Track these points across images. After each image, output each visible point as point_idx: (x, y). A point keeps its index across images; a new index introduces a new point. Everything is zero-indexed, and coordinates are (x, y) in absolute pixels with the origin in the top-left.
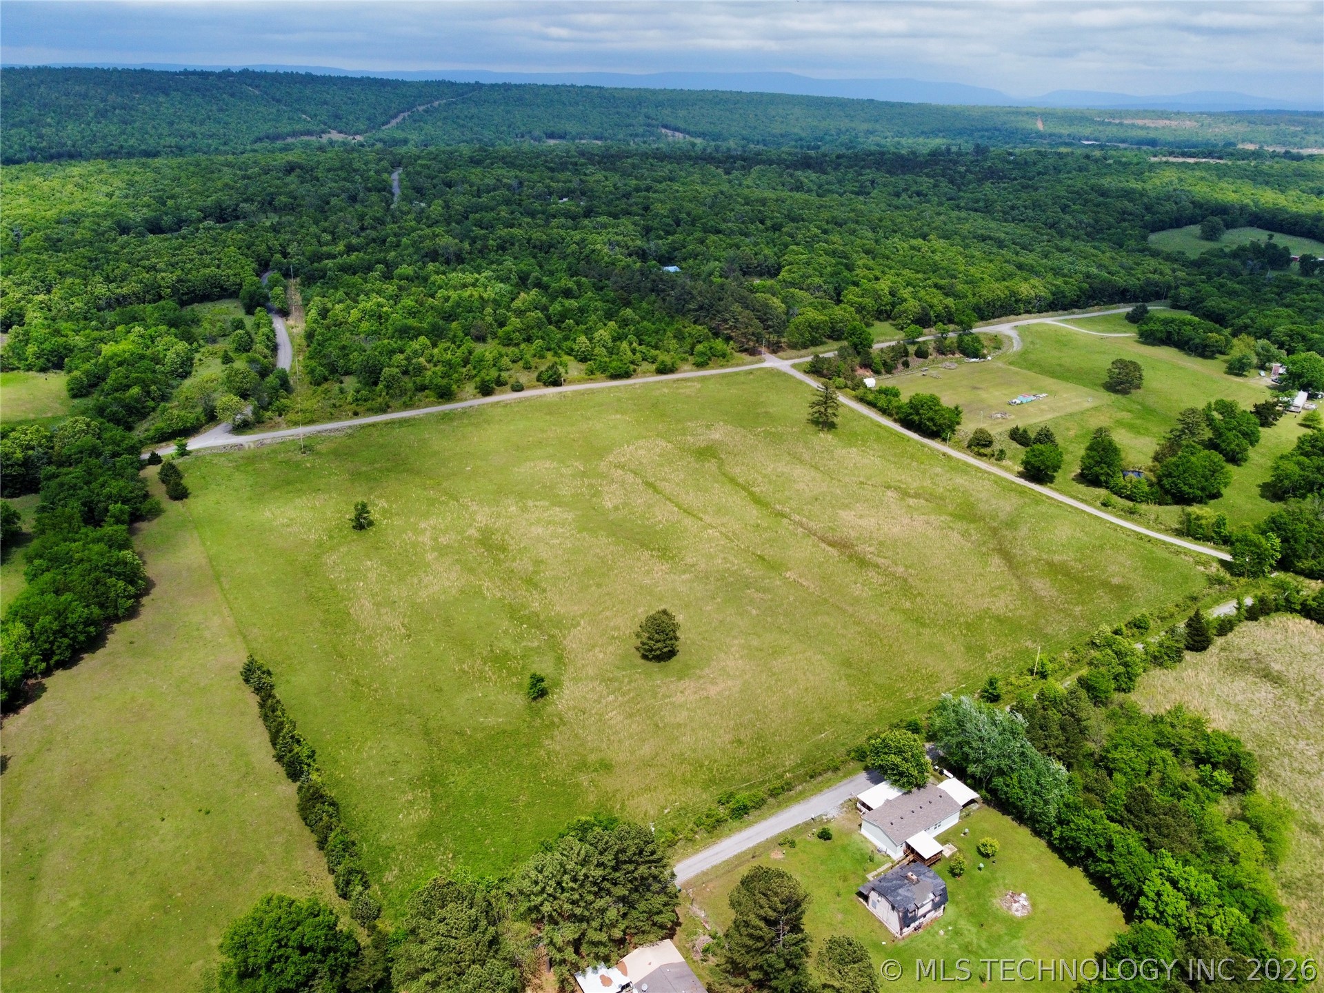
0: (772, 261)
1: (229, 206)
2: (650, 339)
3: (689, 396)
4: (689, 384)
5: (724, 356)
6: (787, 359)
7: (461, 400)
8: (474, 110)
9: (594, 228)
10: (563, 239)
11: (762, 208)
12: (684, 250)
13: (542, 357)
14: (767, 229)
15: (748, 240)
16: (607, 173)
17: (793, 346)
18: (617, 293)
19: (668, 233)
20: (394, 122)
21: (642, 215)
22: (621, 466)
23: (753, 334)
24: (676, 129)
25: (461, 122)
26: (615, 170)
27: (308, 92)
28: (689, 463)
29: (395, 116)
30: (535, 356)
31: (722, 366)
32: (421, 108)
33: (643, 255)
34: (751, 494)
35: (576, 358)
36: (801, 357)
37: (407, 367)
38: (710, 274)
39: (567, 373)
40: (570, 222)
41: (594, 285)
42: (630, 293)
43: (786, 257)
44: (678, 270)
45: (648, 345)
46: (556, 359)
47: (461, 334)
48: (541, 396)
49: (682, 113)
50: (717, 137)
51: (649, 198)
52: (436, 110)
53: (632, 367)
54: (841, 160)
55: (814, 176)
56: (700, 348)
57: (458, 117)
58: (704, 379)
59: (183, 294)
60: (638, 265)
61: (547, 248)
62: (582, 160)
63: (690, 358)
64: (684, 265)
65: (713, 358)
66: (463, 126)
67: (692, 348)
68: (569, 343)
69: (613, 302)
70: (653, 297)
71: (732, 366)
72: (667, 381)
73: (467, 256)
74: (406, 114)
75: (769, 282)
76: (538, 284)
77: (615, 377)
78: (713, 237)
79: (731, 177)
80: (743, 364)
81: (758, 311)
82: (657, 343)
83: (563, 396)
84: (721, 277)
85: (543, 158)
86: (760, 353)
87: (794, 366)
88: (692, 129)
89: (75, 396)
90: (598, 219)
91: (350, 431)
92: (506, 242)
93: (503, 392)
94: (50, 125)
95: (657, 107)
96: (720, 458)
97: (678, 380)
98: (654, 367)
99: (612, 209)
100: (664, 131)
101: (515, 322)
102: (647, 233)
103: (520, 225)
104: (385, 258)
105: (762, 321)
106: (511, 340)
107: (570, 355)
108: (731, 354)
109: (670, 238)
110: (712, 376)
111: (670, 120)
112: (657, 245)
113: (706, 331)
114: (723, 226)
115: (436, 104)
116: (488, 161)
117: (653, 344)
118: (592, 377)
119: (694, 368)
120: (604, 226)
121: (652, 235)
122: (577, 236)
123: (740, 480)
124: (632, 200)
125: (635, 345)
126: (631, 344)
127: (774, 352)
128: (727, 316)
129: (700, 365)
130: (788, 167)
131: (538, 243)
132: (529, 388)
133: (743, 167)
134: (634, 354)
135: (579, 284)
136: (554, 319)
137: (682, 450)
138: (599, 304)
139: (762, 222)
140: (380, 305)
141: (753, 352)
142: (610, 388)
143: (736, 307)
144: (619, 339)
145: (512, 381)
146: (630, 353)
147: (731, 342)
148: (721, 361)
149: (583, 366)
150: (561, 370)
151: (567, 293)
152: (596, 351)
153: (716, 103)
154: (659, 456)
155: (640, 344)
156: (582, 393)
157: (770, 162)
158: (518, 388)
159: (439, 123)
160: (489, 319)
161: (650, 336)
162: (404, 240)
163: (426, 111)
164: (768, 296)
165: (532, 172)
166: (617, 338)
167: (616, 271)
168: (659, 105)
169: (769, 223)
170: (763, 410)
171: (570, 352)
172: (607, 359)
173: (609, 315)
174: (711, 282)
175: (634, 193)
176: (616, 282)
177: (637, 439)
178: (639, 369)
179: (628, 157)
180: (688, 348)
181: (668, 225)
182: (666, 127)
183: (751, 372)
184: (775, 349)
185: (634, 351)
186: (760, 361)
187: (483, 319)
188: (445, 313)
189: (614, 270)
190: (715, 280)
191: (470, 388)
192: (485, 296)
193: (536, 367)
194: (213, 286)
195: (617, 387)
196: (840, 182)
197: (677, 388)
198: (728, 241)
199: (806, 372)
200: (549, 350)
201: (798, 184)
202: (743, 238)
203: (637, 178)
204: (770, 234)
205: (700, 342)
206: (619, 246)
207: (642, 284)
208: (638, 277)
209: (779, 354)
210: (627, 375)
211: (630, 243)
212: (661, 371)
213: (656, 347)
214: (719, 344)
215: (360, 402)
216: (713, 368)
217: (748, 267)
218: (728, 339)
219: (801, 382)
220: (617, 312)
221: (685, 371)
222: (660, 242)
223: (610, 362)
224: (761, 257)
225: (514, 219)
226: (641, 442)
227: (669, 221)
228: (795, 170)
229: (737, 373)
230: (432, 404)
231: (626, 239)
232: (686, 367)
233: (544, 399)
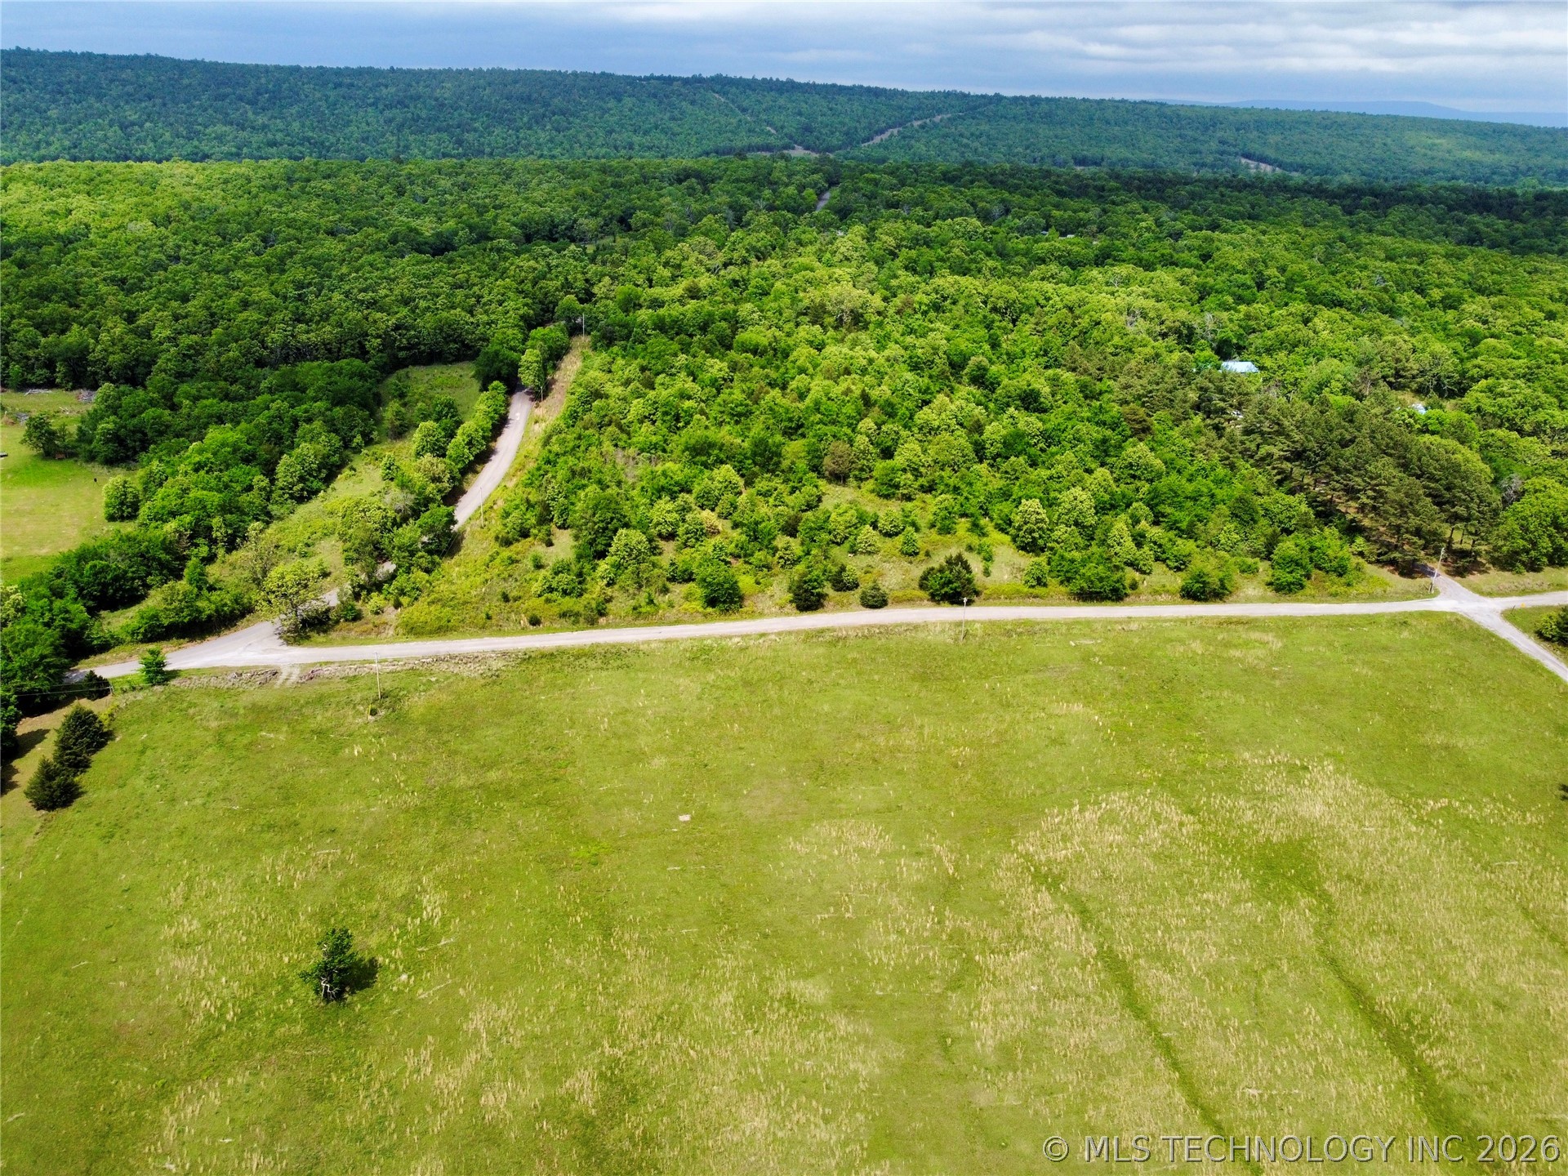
0: (1449, 365)
1: (563, 221)
2: (1178, 515)
3: (1251, 671)
4: (1255, 635)
5: (1341, 571)
6: (1490, 594)
7: (753, 615)
8: (985, 127)
9: (1107, 284)
10: (1048, 299)
11: (1421, 268)
12: (1269, 333)
13: (946, 530)
14: (1432, 305)
15: (1396, 323)
16: (1147, 203)
17: (1507, 562)
18: (1126, 409)
19: (1240, 300)
20: (877, 140)
21: (1198, 267)
22: (1048, 879)
23: (1418, 532)
24: (1263, 159)
25: (965, 141)
26: (1163, 200)
27: (782, 101)
28: (1237, 900)
29: (882, 132)
30: (933, 526)
31: (1335, 596)
32: (916, 124)
33: (1186, 337)
34: (1421, 1074)
35: (1014, 540)
36: (1524, 592)
37: (675, 525)
38: (1321, 386)
39: (987, 573)
40: (1066, 273)
41: (1083, 388)
42: (1153, 409)
43: (1478, 361)
44: (1254, 369)
45: (1173, 526)
46: (975, 540)
47: (802, 465)
48: (916, 627)
49: (1273, 139)
50: (1327, 170)
51: (1212, 240)
52: (935, 125)
53: (1131, 574)
54: (1545, 203)
55: (1500, 224)
56: (1288, 546)
57: (961, 135)
58: (1290, 626)
59: (400, 349)
60: (1176, 356)
61: (1012, 313)
62: (1113, 184)
63: (1263, 566)
64: (1268, 362)
65: (1315, 572)
66: (966, 146)
67: (1271, 545)
68: (1005, 507)
69: (1114, 426)
70: (1197, 420)
71: (1357, 598)
72: (1203, 623)
73: (875, 318)
74: (895, 131)
75: (1450, 410)
76: (980, 379)
77: (1087, 596)
78: (1327, 313)
79: (1354, 218)
80: (1384, 597)
81: (1432, 478)
82: (1192, 525)
83: (964, 632)
84: (1344, 391)
85: (1053, 178)
86: (1426, 572)
87: (1510, 616)
88: (1288, 160)
89: (111, 518)
90: (1116, 269)
91: (497, 665)
92: (945, 299)
93: (842, 606)
94: (475, 130)
95: (1238, 130)
96: (1324, 897)
97: (1229, 621)
98: (1179, 581)
99: (1145, 254)
100: (1244, 161)
101: (909, 450)
102: (1201, 298)
103: (979, 271)
104: (736, 311)
105: (1438, 501)
106: (897, 487)
107: (1003, 530)
108: (1358, 568)
109: (1243, 308)
110: (1312, 620)
111: (1255, 147)
112: (1219, 323)
113: (1304, 508)
114: (1347, 294)
115: (937, 119)
116: (968, 178)
117: (1184, 525)
118: (1039, 590)
119: (1270, 593)
120: (1126, 282)
121: (1210, 302)
122: (1072, 294)
123: (1381, 998)
124: (1181, 243)
125: (1144, 525)
126: (1136, 521)
127: (1459, 573)
128: (1357, 482)
129: (1283, 589)
130: (1450, 209)
131: (1001, 304)
132: (899, 601)
133: (1375, 206)
134: (1139, 545)
135: (1054, 382)
136: (991, 450)
137: (1223, 846)
138: (1083, 428)
139: (1421, 291)
140: (684, 396)
141: (1409, 569)
142: (1071, 624)
143: (1384, 467)
144: (1113, 507)
145: (865, 585)
146: (1129, 543)
147: (1360, 540)
148: (1335, 584)
149: (1027, 561)
150: (976, 564)
151: (1030, 401)
152: (1061, 531)
153: (1326, 128)
154: (1156, 857)
155: (1156, 523)
156: (1008, 630)
157: (1421, 201)
158: (876, 601)
159: (936, 142)
160: (861, 441)
161: (1180, 507)
162: (778, 285)
163: (922, 127)
164: (1452, 443)
165: (1029, 196)
166: (1106, 507)
167: (1133, 363)
168: (1241, 127)
169: (1436, 294)
170: (1439, 739)
171: (1005, 525)
172: (1076, 555)
173: (1103, 452)
174: (1324, 402)
175: (1189, 232)
176: (1127, 387)
177: (1110, 785)
178: (1146, 582)
179: (1186, 184)
180: (1259, 544)
181: (1243, 285)
182: (1248, 156)
183: (1402, 622)
184: (1463, 564)
185: (1139, 540)
186: (1429, 592)
187: (851, 442)
188: (790, 420)
189: (1127, 361)
190: (1332, 398)
191: (780, 587)
192: (874, 394)
193: (928, 554)
194: (448, 339)
195: (1088, 623)
196: (1549, 235)
197: (1227, 645)
198: (1357, 321)
199: (1541, 635)
200: (964, 515)
201: (1473, 235)
202: (1385, 317)
203: (1195, 212)
204: (1437, 312)
205: (1288, 532)
206: (1144, 316)
207: (1180, 393)
208: (1172, 378)
209: (1470, 578)
210: (1116, 595)
211: (1167, 314)
212: (1193, 594)
213: (1190, 533)
214: (1330, 540)
215: (555, 595)
216: (1313, 599)
217: (1397, 375)
218: (1352, 530)
219: (1533, 666)
220: (1119, 447)
221: (1248, 600)
222: (1225, 315)
223: (1084, 563)
224: (1426, 358)
225: (973, 261)
226: (1117, 800)
227: (1247, 279)
228: (1468, 213)
229: (1372, 620)
230: (691, 618)
231: (1159, 305)
232: (1252, 588)
233: (921, 635)
